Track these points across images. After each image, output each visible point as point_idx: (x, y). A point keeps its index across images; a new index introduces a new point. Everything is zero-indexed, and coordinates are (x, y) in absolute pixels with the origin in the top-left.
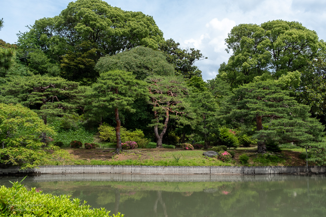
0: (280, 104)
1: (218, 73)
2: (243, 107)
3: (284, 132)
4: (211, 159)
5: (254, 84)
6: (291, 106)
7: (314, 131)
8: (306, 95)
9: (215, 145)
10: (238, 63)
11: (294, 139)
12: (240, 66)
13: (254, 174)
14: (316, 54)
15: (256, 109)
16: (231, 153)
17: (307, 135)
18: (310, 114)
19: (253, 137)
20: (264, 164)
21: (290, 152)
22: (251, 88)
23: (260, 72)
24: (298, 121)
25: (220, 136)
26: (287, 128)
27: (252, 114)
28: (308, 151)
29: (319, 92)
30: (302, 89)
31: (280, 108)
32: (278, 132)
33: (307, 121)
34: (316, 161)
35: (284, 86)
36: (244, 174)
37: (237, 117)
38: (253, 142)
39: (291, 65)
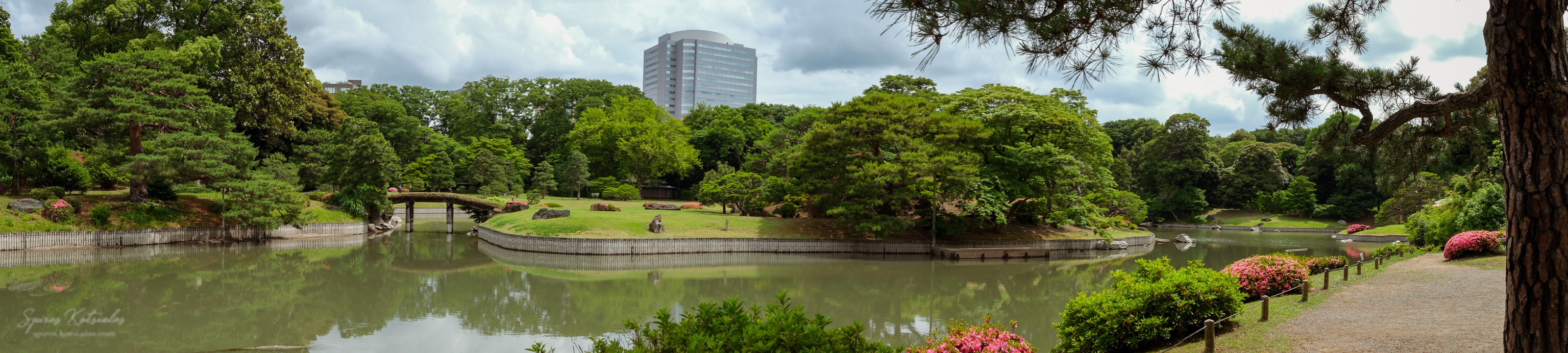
0: (178, 101)
1: (50, 24)
2: (102, 102)
3: (184, 159)
4: (28, 216)
5: (128, 55)
6: (200, 107)
7: (238, 159)
8: (229, 85)
9: (38, 185)
10: (95, 6)
11: (202, 173)
12: (100, 13)
13: (121, 246)
14: (251, 7)
15: (129, 110)
16: (73, 203)
17: (226, 166)
18: (233, 126)
19: (121, 168)
20: (140, 224)
21: (193, 199)
22: (121, 63)
23: (142, 32)
24: (211, 139)
25: (51, 166)
26: (189, 151)
27: (121, 120)
28: (226, 197)
29: (252, 84)
30: (222, 75)
31: (178, 111)
32: (172, 159)
33: (228, 139)
34: (240, 216)
35: (189, 64)
36: (99, 246)
37: (88, 125)
38: (121, 179)
39: (205, 23)
